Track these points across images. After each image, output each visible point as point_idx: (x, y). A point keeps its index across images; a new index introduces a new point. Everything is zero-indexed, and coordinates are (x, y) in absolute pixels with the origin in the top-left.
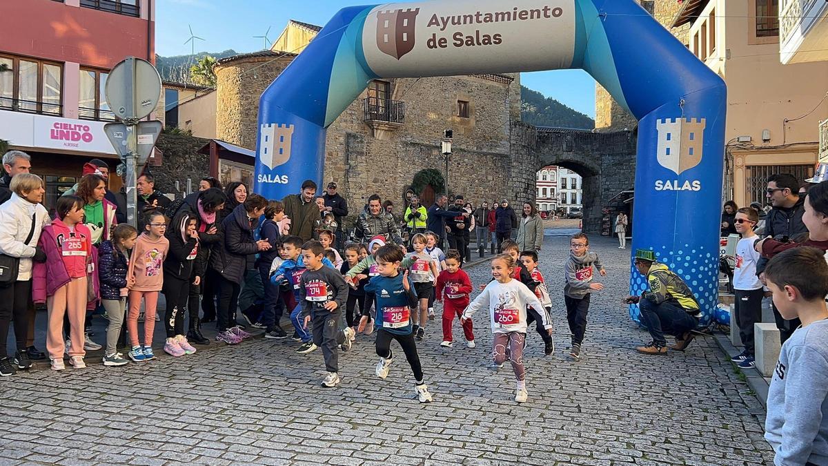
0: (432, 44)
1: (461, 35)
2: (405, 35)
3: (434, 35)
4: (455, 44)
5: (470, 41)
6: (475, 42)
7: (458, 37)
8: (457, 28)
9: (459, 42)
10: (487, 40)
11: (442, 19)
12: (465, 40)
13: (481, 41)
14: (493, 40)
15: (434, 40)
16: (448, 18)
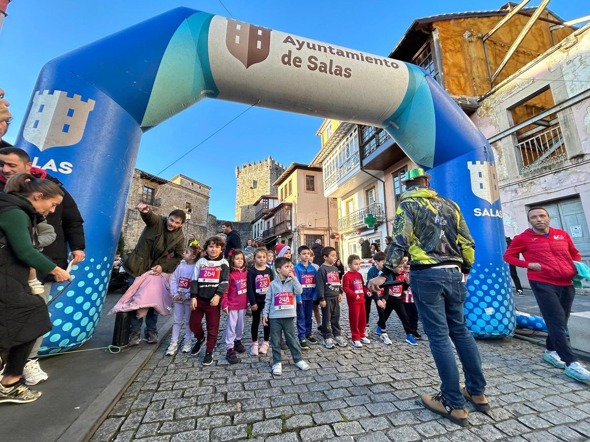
0: (286, 59)
1: (316, 59)
2: (259, 43)
3: (290, 52)
4: (309, 67)
5: (323, 68)
6: (328, 70)
7: (313, 60)
8: (312, 53)
9: (313, 66)
10: (339, 72)
11: (298, 41)
12: (319, 65)
13: (333, 71)
14: (343, 73)
15: (289, 56)
16: (303, 43)
